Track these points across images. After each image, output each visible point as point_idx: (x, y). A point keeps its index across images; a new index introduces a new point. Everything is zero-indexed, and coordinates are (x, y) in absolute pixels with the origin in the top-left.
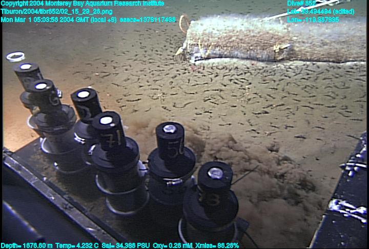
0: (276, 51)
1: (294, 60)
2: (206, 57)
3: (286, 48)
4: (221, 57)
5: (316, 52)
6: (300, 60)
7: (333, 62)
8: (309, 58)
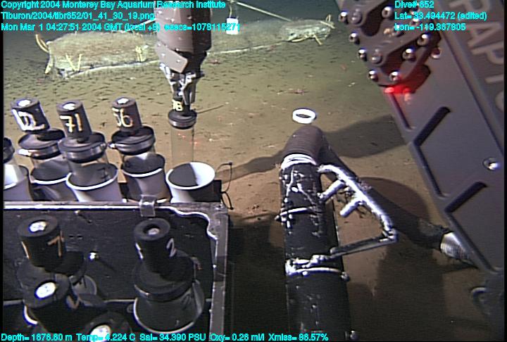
0: (139, 53)
2: (78, 70)
3: (146, 49)
4: (92, 67)
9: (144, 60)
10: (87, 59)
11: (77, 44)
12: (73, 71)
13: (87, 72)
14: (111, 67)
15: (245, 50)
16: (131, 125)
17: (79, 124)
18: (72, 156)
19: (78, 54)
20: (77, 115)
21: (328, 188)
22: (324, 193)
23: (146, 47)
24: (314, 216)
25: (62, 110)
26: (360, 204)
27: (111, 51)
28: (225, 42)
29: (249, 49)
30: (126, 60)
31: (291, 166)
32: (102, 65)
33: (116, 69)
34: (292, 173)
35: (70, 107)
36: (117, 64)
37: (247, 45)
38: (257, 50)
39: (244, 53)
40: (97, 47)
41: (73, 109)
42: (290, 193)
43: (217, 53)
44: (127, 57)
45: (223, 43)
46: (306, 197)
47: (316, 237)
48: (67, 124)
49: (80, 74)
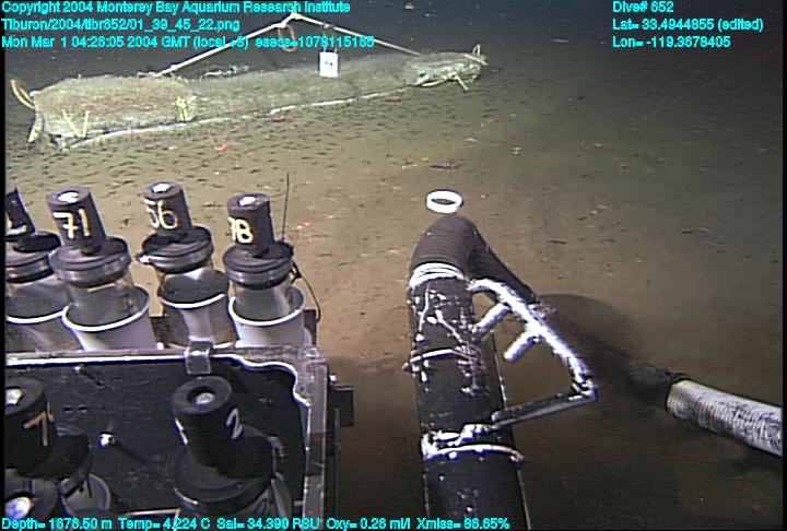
0: (183, 107)
2: (84, 136)
3: (193, 101)
4: (107, 131)
9: (190, 119)
10: (97, 118)
11: (82, 94)
12: (76, 137)
13: (98, 139)
14: (136, 131)
15: (350, 100)
16: (176, 225)
17: (85, 225)
18: (73, 276)
19: (84, 111)
20: (81, 211)
21: (484, 316)
22: (479, 324)
23: (194, 98)
24: (464, 363)
25: (55, 203)
26: (536, 340)
27: (137, 106)
28: (318, 88)
29: (355, 100)
30: (162, 118)
31: (425, 282)
32: (122, 128)
33: (145, 134)
34: (427, 294)
35: (70, 198)
36: (148, 126)
37: (352, 93)
38: (369, 100)
39: (348, 105)
40: (115, 99)
41: (75, 200)
42: (424, 325)
43: (307, 106)
44: (162, 114)
45: (315, 91)
46: (451, 332)
47: (469, 395)
48: (65, 226)
49: (87, 141)
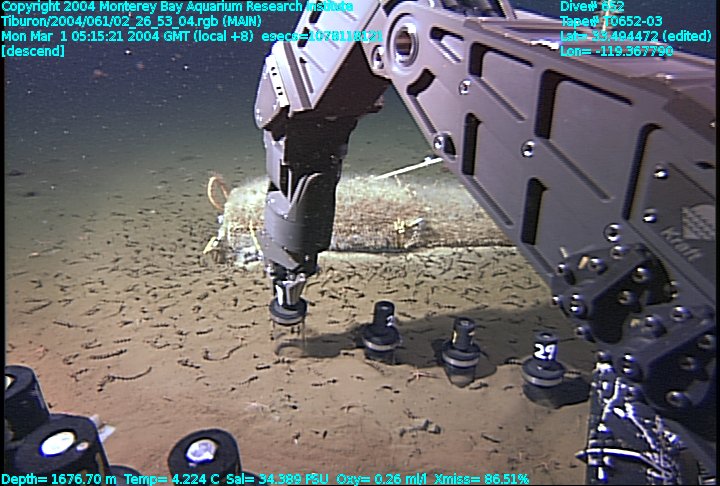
0: (400, 232)
1: (434, 246)
3: (417, 225)
5: (469, 230)
6: (444, 246)
7: (501, 244)
8: (459, 240)
12: (257, 253)
23: (418, 220)
30: (368, 243)
